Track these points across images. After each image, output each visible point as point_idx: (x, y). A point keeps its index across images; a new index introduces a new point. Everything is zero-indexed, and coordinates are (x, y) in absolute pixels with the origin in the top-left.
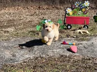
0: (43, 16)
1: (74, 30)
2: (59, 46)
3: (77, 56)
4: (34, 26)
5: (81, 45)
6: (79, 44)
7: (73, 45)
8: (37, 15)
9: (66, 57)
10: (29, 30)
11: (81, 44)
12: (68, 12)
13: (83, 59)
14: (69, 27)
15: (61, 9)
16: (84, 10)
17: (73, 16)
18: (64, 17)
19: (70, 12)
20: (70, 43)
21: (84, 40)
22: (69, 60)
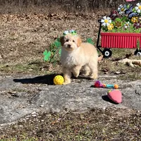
0: (57, 31)
1: (117, 60)
2: (88, 91)
3: (123, 110)
4: (40, 52)
5: (129, 88)
6: (125, 87)
7: (114, 88)
8: (45, 30)
9: (101, 111)
10: (30, 59)
11: (130, 86)
12: (104, 24)
13: (133, 116)
14: (107, 53)
15: (91, 18)
16: (134, 19)
17: (114, 31)
18: (97, 34)
19: (108, 25)
20: (108, 85)
21: (136, 79)
22: (106, 119)
